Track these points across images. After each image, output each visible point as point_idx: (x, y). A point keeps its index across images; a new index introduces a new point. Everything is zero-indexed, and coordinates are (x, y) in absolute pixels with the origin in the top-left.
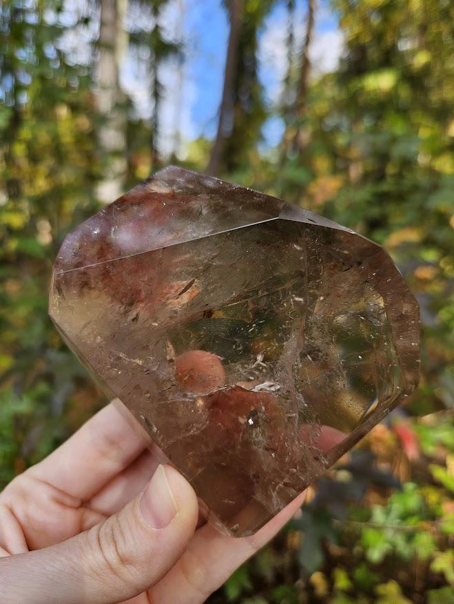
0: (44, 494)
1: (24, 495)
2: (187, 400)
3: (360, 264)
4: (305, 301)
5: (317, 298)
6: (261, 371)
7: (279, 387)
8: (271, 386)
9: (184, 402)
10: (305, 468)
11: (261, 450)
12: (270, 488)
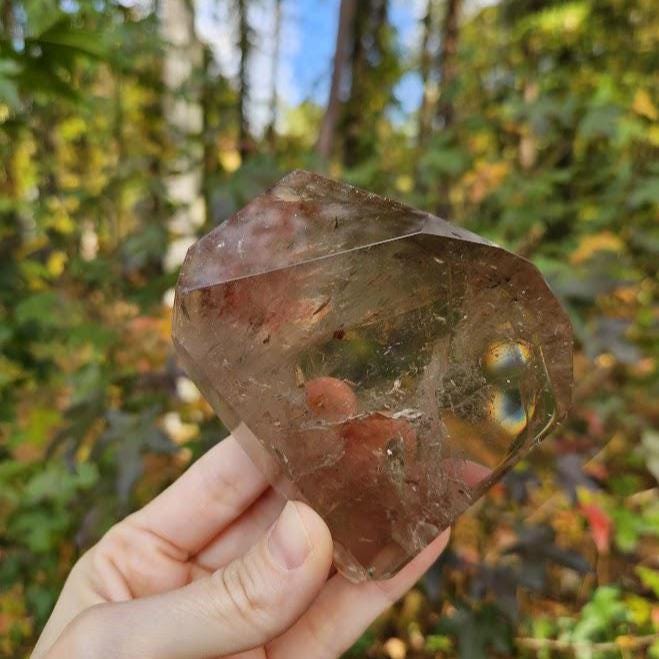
0: (150, 545)
1: (126, 545)
2: (321, 428)
3: (508, 280)
4: (448, 321)
5: (461, 318)
6: (397, 399)
7: (419, 414)
8: (411, 414)
9: (317, 430)
10: (449, 503)
11: (400, 485)
12: (410, 525)
